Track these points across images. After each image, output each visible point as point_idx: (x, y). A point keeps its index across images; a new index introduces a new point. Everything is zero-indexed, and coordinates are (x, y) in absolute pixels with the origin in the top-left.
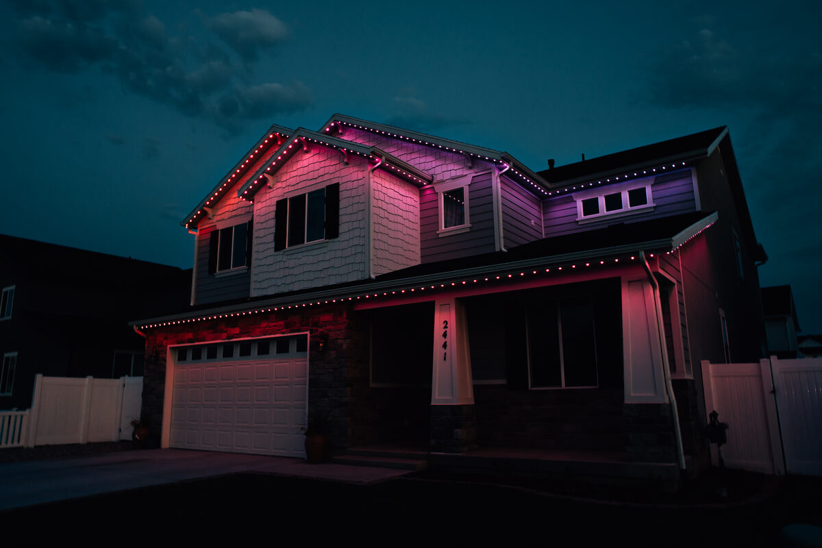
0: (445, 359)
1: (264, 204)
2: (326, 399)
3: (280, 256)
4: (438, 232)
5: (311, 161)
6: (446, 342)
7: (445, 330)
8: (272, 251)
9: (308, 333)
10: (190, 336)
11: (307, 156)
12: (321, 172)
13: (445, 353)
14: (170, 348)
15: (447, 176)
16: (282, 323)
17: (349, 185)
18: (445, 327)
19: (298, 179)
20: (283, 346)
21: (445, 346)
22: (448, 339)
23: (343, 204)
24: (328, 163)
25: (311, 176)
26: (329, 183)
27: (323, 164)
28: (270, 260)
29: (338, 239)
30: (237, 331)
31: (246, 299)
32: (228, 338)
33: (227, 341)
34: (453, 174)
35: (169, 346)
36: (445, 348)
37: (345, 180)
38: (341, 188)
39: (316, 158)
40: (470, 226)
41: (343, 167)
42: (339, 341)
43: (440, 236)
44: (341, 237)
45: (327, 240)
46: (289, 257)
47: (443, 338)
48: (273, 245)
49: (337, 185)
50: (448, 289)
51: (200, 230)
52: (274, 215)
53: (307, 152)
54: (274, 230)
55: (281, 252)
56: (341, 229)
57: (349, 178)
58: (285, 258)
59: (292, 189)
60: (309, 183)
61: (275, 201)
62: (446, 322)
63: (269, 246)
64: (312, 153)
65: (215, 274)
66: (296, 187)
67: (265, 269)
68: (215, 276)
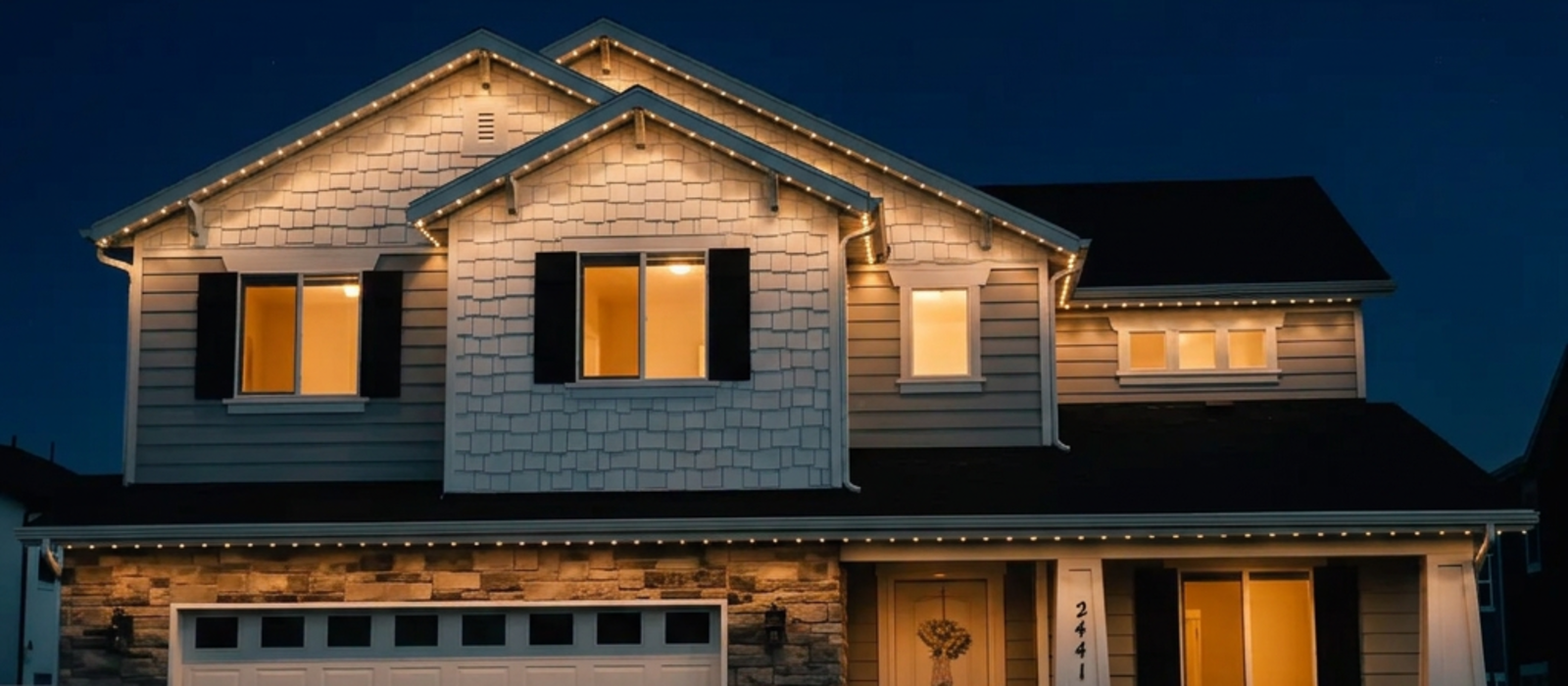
0: (1082, 676)
1: (486, 251)
3: (553, 396)
4: (899, 381)
5: (655, 172)
6: (1083, 644)
7: (1082, 619)
8: (527, 382)
9: (723, 603)
11: (642, 157)
12: (691, 209)
13: (1082, 666)
14: (181, 612)
15: (923, 252)
16: (638, 573)
17: (781, 262)
18: (1082, 614)
19: (611, 212)
21: (1081, 650)
22: (1086, 639)
24: (712, 191)
25: (654, 210)
26: (718, 244)
27: (695, 191)
28: (520, 404)
29: (749, 384)
30: (472, 580)
32: (436, 599)
33: (432, 604)
34: (942, 251)
35: (174, 607)
36: (1083, 655)
37: (765, 244)
38: (755, 262)
39: (674, 171)
40: (984, 379)
41: (760, 212)
42: (818, 627)
43: (903, 390)
44: (758, 382)
45: (716, 383)
46: (584, 405)
47: (1078, 634)
48: (528, 365)
49: (744, 254)
50: (1091, 542)
51: (144, 259)
52: (528, 287)
53: (641, 147)
54: (528, 326)
55: (558, 388)
56: (757, 361)
57: (777, 243)
58: (571, 407)
59: (591, 231)
60: (651, 229)
61: (529, 252)
62: (1083, 604)
63: (512, 366)
64: (657, 156)
65: (225, 401)
66: (604, 230)
67: (502, 424)
68: (226, 406)
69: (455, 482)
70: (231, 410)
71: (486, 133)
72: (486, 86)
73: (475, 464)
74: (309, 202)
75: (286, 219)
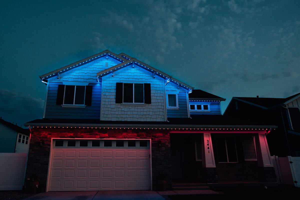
0: (209, 152)
1: (108, 82)
2: (161, 166)
3: (119, 105)
5: (135, 71)
6: (209, 147)
7: (208, 143)
8: (114, 103)
9: (150, 139)
10: (72, 134)
11: (133, 69)
12: (141, 77)
13: (209, 151)
14: (53, 139)
15: (170, 89)
16: (136, 134)
17: (155, 86)
18: (208, 142)
19: (129, 77)
20: (132, 144)
21: (208, 148)
22: (209, 146)
23: (152, 92)
24: (144, 75)
25: (135, 77)
26: (145, 83)
27: (142, 75)
28: (113, 106)
29: (151, 104)
30: (107, 135)
31: (98, 121)
32: (100, 138)
33: (99, 139)
34: (172, 89)
35: (52, 138)
36: (209, 149)
37: (153, 83)
38: (151, 86)
39: (138, 71)
41: (152, 78)
42: (167, 144)
44: (152, 104)
45: (146, 104)
46: (124, 107)
47: (207, 145)
48: (115, 100)
49: (150, 84)
50: (208, 130)
51: (49, 82)
52: (115, 88)
53: (133, 68)
54: (115, 94)
55: (120, 104)
56: (152, 101)
57: (155, 83)
58: (122, 107)
59: (125, 80)
60: (135, 80)
61: (115, 82)
62: (208, 140)
63: (112, 100)
64: (136, 69)
65: (61, 105)
66: (127, 80)
67: (110, 109)
68: (62, 106)
69: (102, 119)
70: (62, 107)
71: (107, 66)
72: (107, 59)
73: (105, 116)
74: (78, 74)
75: (74, 77)
